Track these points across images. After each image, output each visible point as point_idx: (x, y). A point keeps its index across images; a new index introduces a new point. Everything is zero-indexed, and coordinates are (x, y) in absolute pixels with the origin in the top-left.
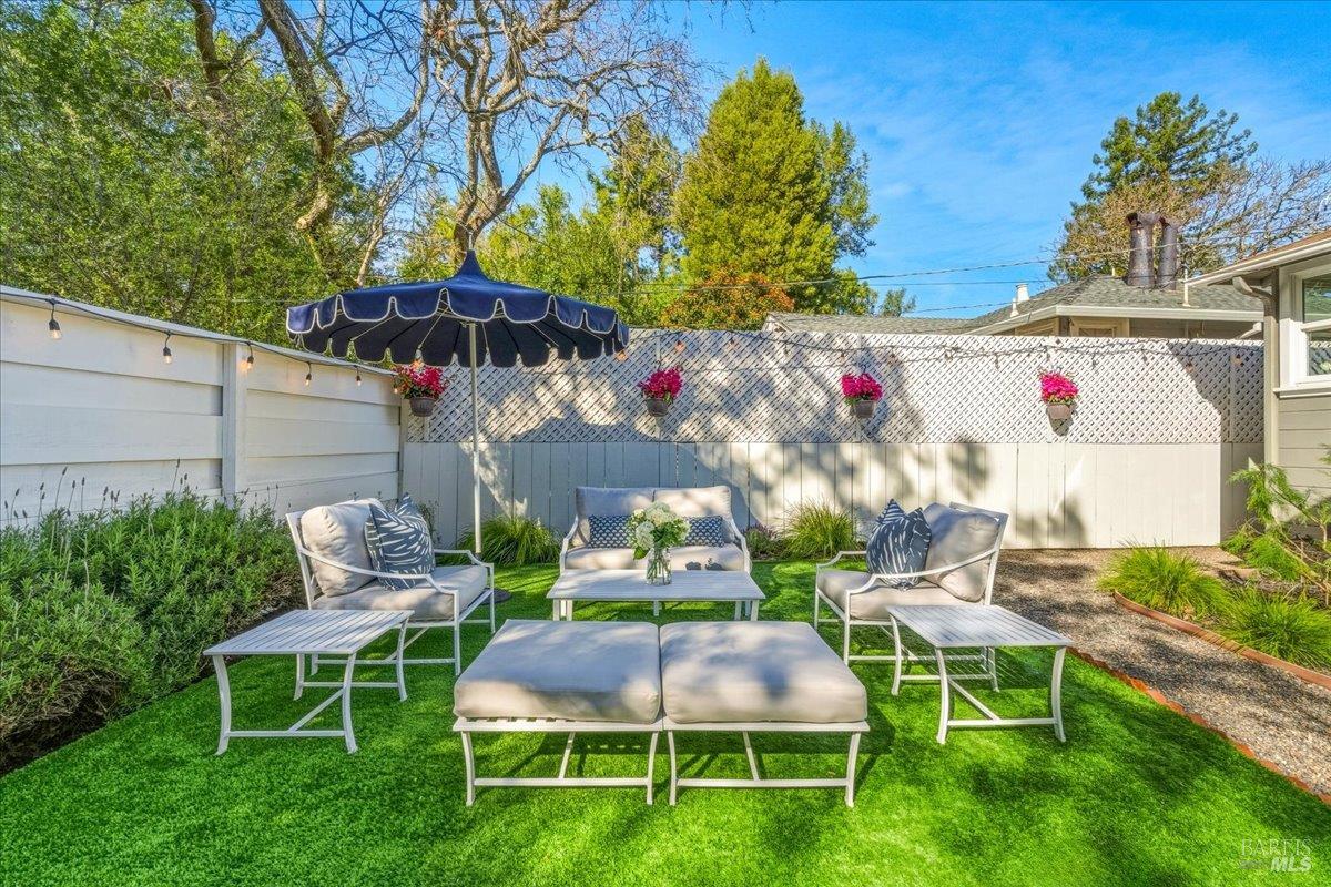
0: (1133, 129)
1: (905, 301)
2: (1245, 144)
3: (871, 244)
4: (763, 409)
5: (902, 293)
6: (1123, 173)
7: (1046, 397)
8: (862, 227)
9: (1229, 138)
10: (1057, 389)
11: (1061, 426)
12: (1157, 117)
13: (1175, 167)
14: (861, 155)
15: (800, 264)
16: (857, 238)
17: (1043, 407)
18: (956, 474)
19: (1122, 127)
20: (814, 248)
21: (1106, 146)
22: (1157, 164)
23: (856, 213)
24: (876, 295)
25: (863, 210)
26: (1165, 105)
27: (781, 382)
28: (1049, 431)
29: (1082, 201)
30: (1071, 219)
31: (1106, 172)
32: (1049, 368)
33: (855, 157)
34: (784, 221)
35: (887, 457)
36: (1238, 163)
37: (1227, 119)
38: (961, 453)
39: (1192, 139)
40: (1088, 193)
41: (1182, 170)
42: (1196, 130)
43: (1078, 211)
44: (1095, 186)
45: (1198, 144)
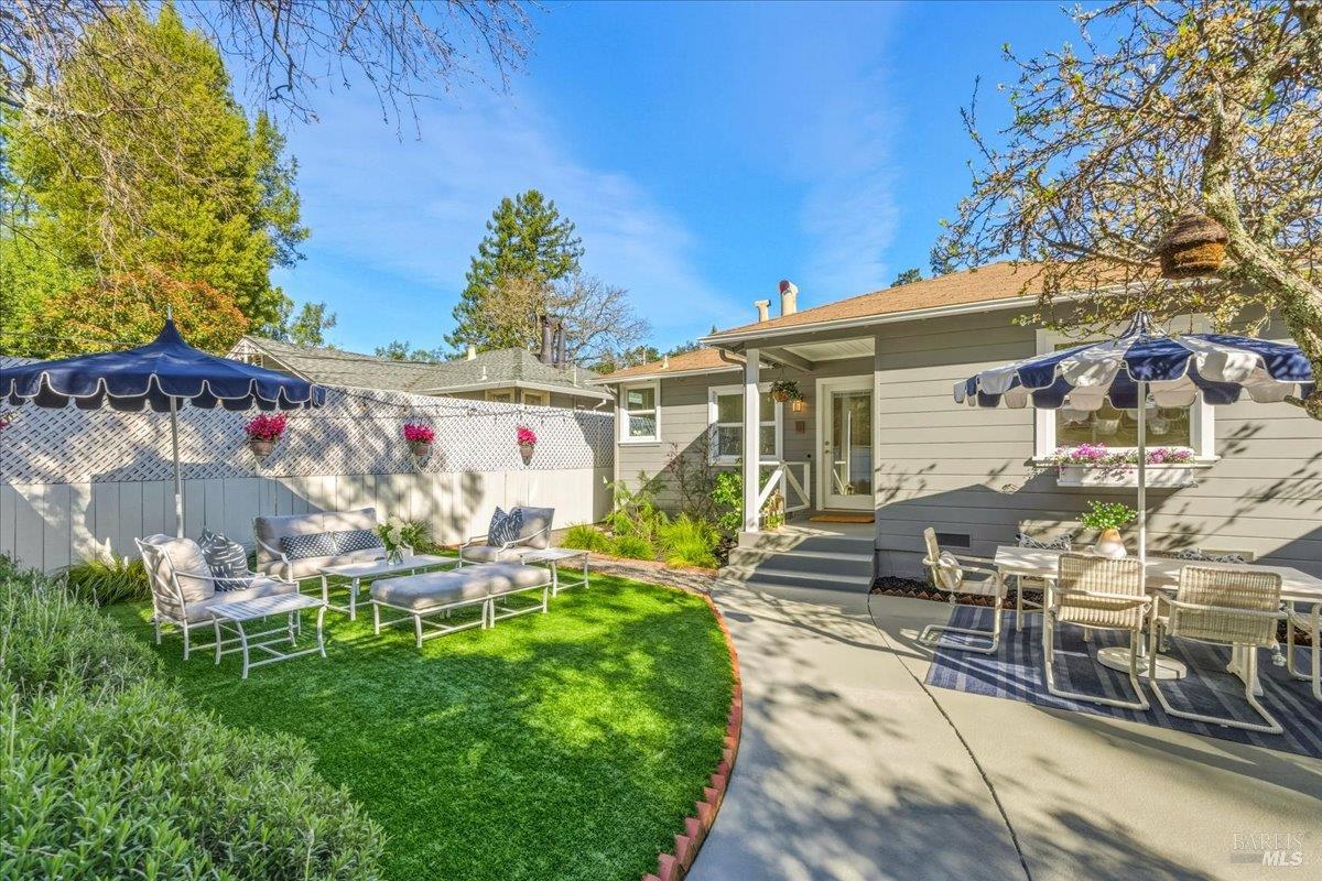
0: (514, 210)
1: (325, 316)
2: (579, 247)
3: (301, 257)
4: (335, 453)
5: (322, 307)
6: (507, 244)
7: (520, 443)
8: (294, 237)
9: (570, 241)
10: (526, 437)
11: (527, 460)
12: (529, 207)
13: (540, 249)
14: (290, 157)
15: (231, 269)
16: (286, 248)
17: (518, 447)
18: (464, 495)
19: (507, 205)
20: (249, 254)
21: (496, 217)
22: (528, 244)
23: (286, 223)
24: (291, 304)
25: (293, 219)
26: (534, 198)
27: (353, 432)
28: (521, 463)
29: (479, 258)
30: (471, 271)
31: (496, 239)
32: (522, 424)
33: (283, 159)
34: (211, 216)
35: (424, 486)
36: (574, 259)
37: (569, 225)
38: (467, 482)
39: (549, 233)
40: (484, 252)
41: (544, 253)
42: (553, 227)
43: (476, 266)
44: (488, 246)
45: (553, 237)
